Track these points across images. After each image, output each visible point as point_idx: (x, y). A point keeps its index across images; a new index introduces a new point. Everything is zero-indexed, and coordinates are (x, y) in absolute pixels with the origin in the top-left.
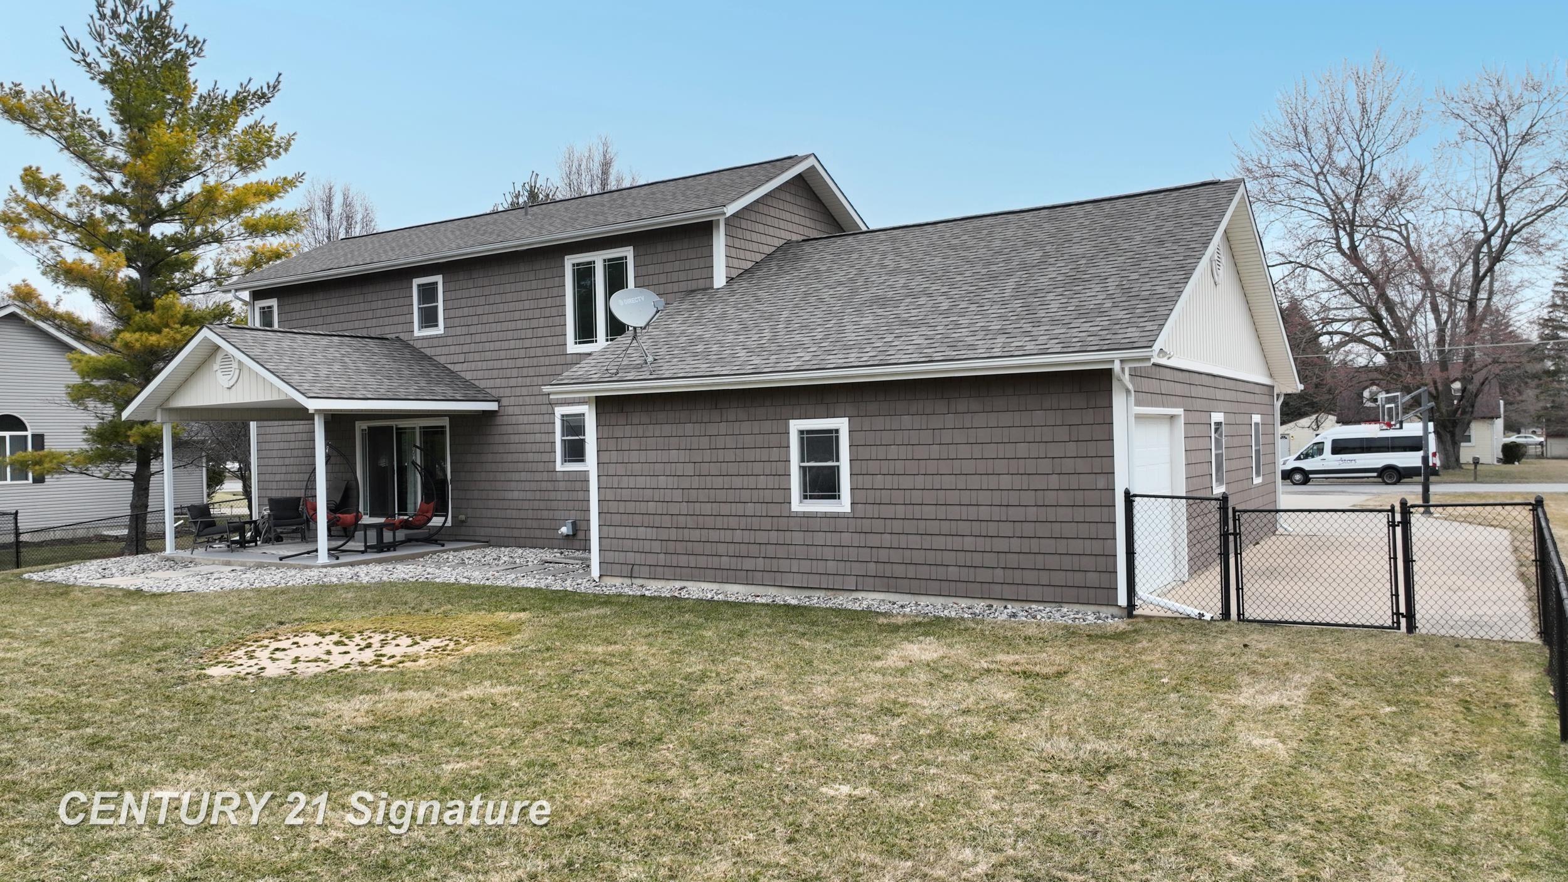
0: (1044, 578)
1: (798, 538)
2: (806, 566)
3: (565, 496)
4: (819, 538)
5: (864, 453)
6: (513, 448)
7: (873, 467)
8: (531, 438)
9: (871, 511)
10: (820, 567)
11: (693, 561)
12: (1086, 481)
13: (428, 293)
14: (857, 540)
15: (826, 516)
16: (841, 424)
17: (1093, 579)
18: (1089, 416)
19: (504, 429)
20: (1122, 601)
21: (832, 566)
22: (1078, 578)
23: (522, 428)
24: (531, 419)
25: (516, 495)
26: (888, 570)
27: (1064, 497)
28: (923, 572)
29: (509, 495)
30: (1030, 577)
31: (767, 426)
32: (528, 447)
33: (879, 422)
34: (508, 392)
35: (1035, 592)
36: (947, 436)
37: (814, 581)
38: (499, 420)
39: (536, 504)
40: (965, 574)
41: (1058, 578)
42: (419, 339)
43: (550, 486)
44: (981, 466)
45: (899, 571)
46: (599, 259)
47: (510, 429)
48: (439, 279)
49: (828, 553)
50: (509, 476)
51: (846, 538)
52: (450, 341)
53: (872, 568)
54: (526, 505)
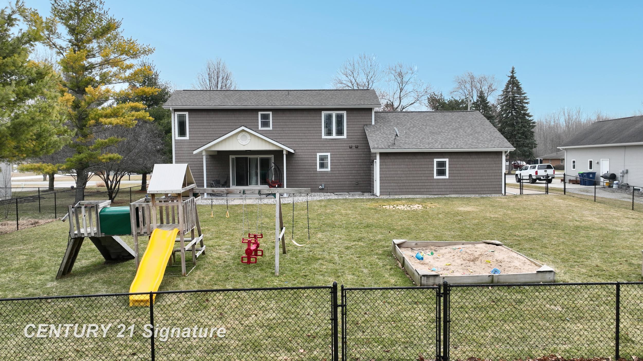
0: (489, 189)
1: (435, 184)
2: (437, 190)
3: (320, 178)
4: (440, 184)
5: (451, 166)
6: (300, 164)
7: (454, 169)
8: (308, 162)
9: (453, 178)
10: (441, 190)
11: (407, 190)
12: (497, 171)
13: (265, 117)
14: (449, 184)
15: (442, 179)
16: (447, 160)
17: (497, 189)
18: (498, 159)
19: (296, 159)
20: (503, 192)
21: (443, 190)
22: (495, 189)
23: (303, 159)
24: (307, 156)
25: (301, 178)
26: (456, 190)
27: (493, 174)
28: (464, 190)
29: (299, 178)
30: (486, 189)
31: (428, 160)
32: (306, 164)
33: (455, 160)
34: (298, 148)
35: (487, 192)
36: (470, 163)
37: (439, 193)
38: (295, 156)
39: (309, 180)
40: (473, 190)
41: (491, 189)
42: (261, 130)
43: (314, 175)
44: (477, 169)
45: (459, 190)
46: (334, 114)
47: (299, 159)
48: (271, 113)
49: (443, 187)
50: (298, 172)
51: (447, 184)
52: (274, 132)
53: (453, 190)
54: (305, 181)
